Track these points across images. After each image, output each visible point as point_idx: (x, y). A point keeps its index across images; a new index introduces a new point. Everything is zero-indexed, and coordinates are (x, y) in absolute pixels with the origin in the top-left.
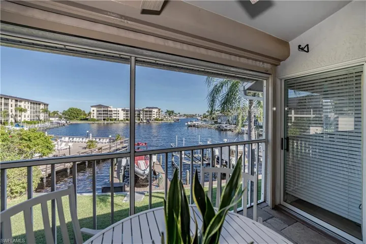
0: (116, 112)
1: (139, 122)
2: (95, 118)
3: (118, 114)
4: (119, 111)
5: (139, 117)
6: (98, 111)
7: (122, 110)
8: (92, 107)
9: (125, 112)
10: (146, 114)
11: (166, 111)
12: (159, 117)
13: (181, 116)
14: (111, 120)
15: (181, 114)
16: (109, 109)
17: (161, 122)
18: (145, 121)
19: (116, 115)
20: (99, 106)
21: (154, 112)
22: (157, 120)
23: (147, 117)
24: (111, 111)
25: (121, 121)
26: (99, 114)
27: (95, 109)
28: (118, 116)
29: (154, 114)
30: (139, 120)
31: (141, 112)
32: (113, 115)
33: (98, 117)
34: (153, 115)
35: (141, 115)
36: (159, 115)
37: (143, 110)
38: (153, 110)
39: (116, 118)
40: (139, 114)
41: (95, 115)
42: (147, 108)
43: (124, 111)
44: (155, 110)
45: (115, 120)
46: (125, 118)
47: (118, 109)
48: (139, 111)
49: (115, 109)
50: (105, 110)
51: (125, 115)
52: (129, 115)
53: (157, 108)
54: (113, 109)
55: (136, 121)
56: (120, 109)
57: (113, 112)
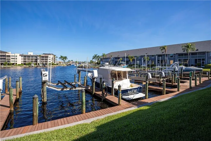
0: (14, 57)
1: (36, 66)
3: (16, 59)
4: (16, 56)
5: (37, 62)
7: (20, 55)
9: (23, 58)
10: (42, 59)
11: (60, 57)
12: (55, 62)
13: (73, 62)
14: (9, 64)
15: (73, 61)
16: (7, 54)
17: (55, 66)
18: (41, 65)
19: (14, 60)
21: (50, 57)
23: (44, 62)
24: (9, 56)
25: (18, 65)
28: (16, 61)
29: (49, 59)
30: (36, 64)
31: (38, 58)
32: (11, 60)
35: (38, 60)
36: (54, 60)
37: (40, 56)
38: (49, 56)
39: (14, 62)
40: (37, 59)
42: (44, 54)
43: (22, 56)
44: (52, 56)
45: (13, 64)
46: (23, 63)
47: (16, 55)
48: (36, 56)
49: (13, 55)
50: (3, 56)
51: (23, 60)
52: (27, 60)
53: (53, 54)
54: (11, 55)
55: (33, 65)
56: (18, 55)
57: (11, 57)
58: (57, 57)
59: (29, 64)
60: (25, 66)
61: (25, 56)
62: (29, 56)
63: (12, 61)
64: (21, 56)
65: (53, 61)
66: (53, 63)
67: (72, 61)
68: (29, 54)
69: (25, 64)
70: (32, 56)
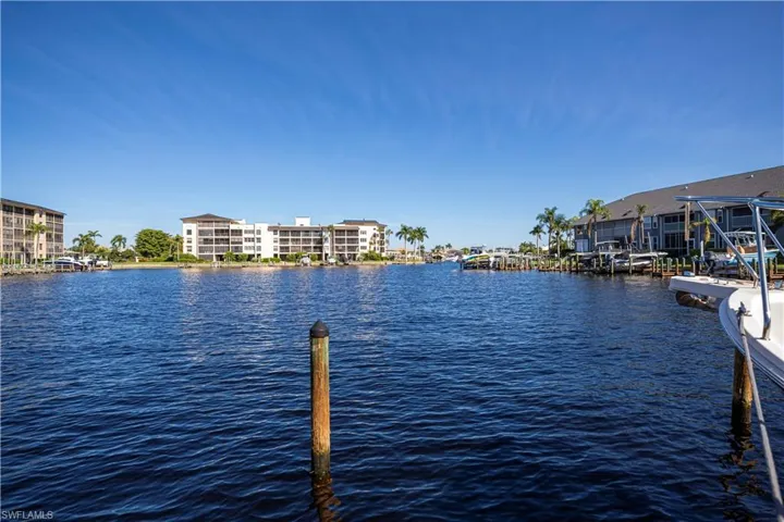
0: (251, 236)
1: (317, 263)
2: (195, 253)
3: (259, 240)
4: (259, 232)
5: (321, 249)
6: (201, 233)
7: (270, 229)
8: (185, 220)
9: (278, 236)
10: (339, 241)
11: (401, 230)
12: (382, 250)
14: (237, 259)
16: (233, 227)
17: (383, 263)
18: (332, 260)
19: (251, 244)
20: (207, 219)
21: (364, 233)
22: (372, 258)
23: (343, 249)
24: (239, 232)
25: (266, 260)
26: (206, 240)
27: (194, 227)
28: (259, 249)
29: (364, 240)
30: (320, 257)
31: (326, 235)
32: (245, 244)
33: (201, 250)
34: (361, 244)
35: (327, 246)
36: (382, 243)
37: (330, 228)
38: (362, 228)
39: (251, 252)
40: (320, 242)
41: (194, 245)
42: (345, 222)
43: (275, 233)
45: (250, 258)
46: (278, 253)
47: (258, 226)
48: (319, 231)
49: (250, 227)
50: (222, 231)
51: (278, 245)
52: (290, 244)
53: (374, 223)
54: (243, 228)
55: (307, 260)
56: (264, 227)
57: (245, 235)
58: (389, 232)
59: (297, 256)
60: (283, 263)
61: (284, 232)
62: (296, 232)
63: (247, 248)
64: (274, 229)
65: (377, 245)
66: (378, 252)
67: (449, 246)
68: (298, 225)
69: (284, 258)
70: (307, 231)
